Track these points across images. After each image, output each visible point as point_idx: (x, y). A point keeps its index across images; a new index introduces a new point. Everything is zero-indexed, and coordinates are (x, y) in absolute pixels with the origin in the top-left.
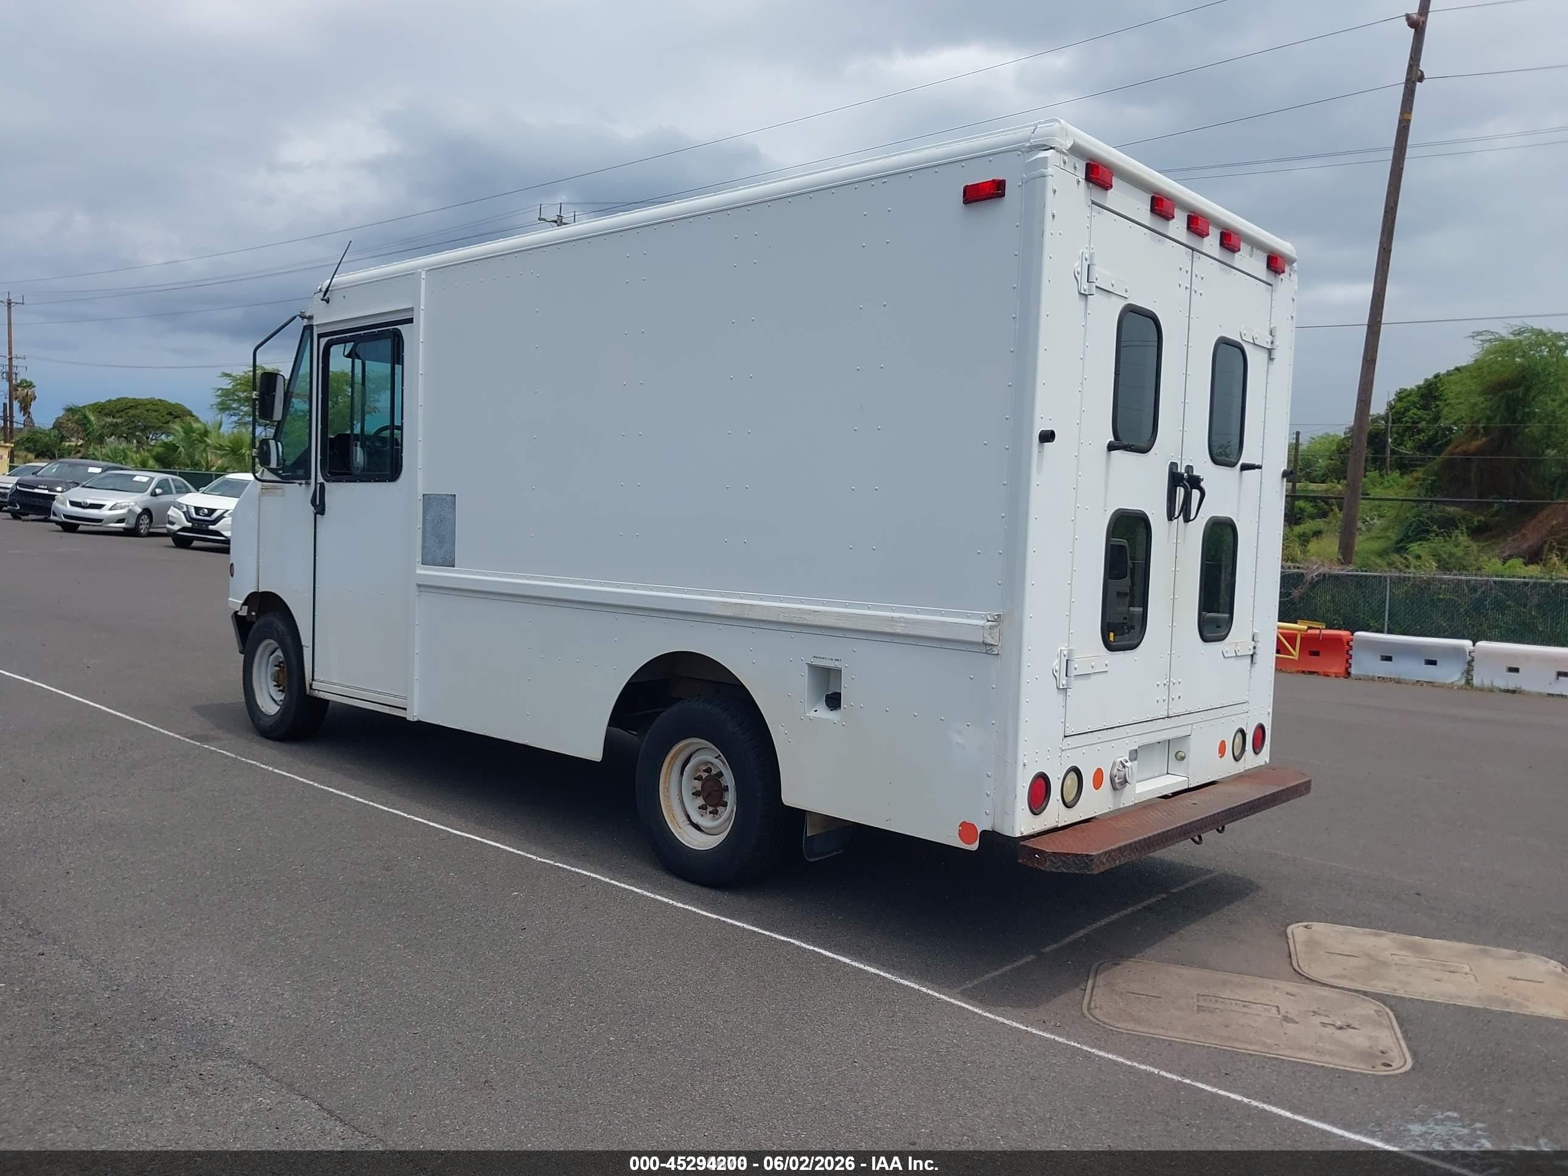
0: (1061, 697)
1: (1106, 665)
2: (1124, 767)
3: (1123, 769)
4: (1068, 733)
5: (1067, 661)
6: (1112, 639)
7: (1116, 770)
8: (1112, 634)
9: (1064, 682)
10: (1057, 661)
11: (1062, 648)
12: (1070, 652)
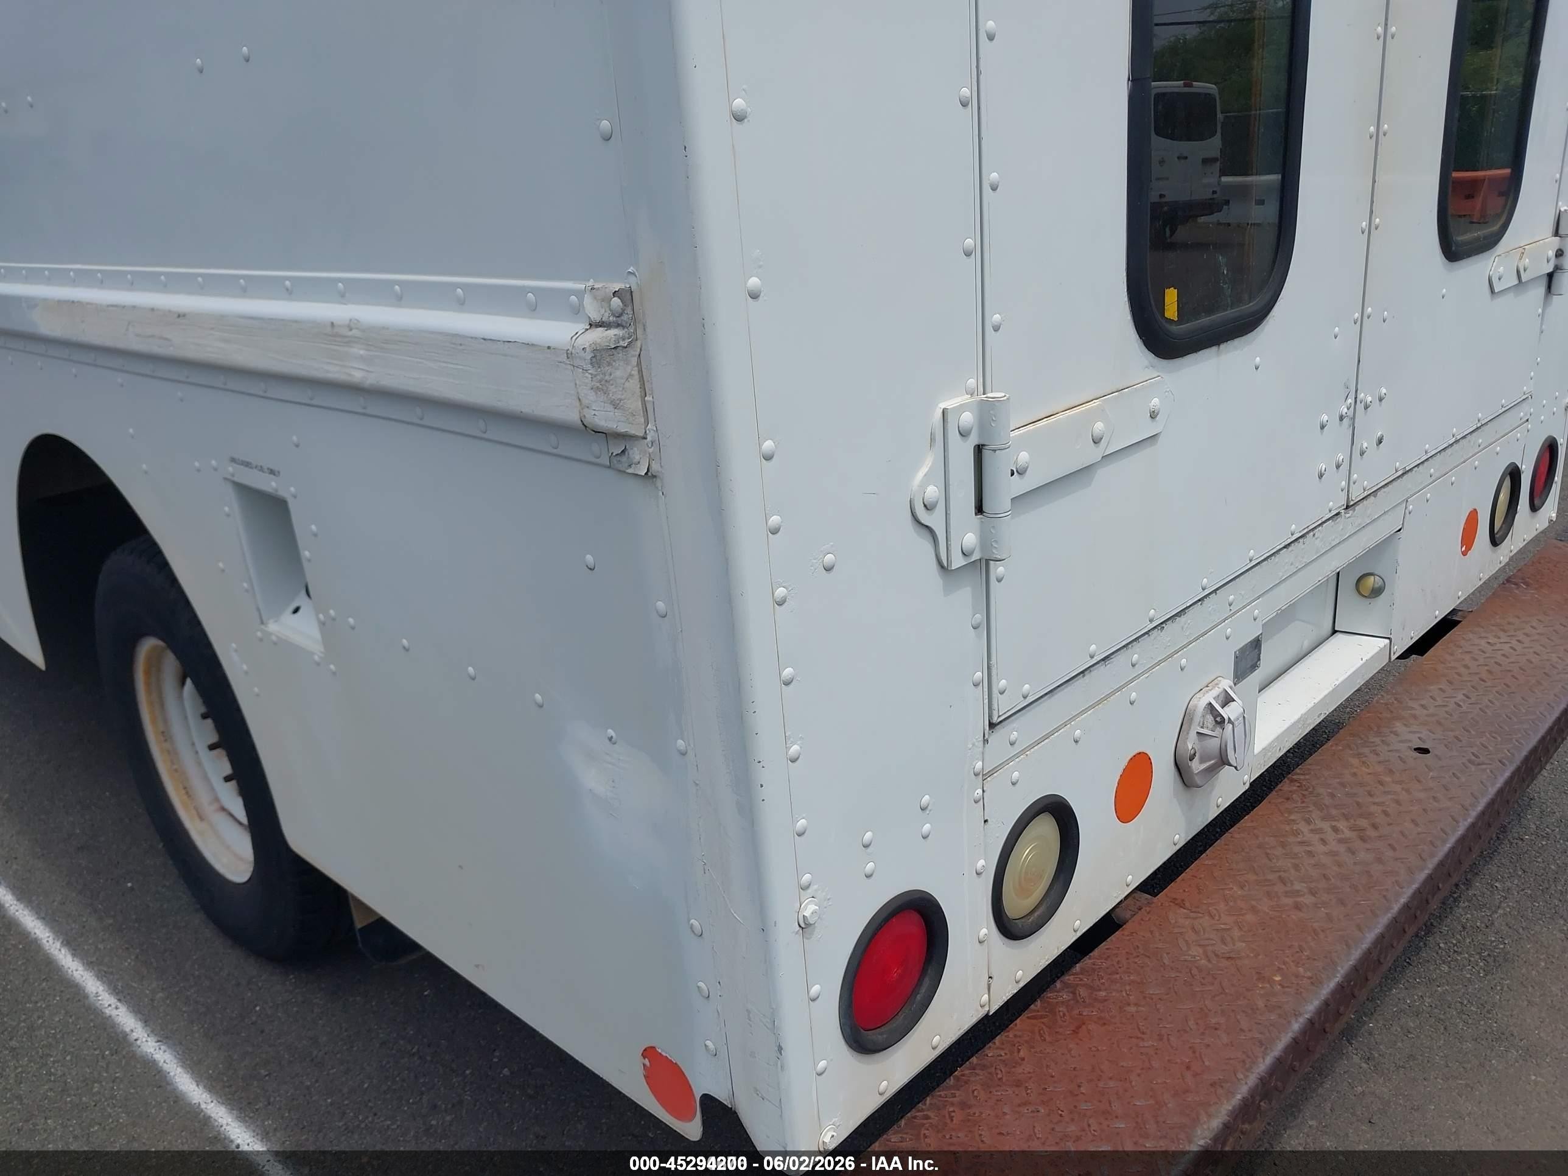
0: (965, 595)
1: (1153, 415)
2: (1220, 721)
3: (1218, 731)
4: (1004, 706)
5: (979, 450)
6: (1171, 311)
7: (1193, 735)
8: (1171, 296)
9: (970, 539)
10: (928, 463)
11: (950, 404)
12: (988, 412)
